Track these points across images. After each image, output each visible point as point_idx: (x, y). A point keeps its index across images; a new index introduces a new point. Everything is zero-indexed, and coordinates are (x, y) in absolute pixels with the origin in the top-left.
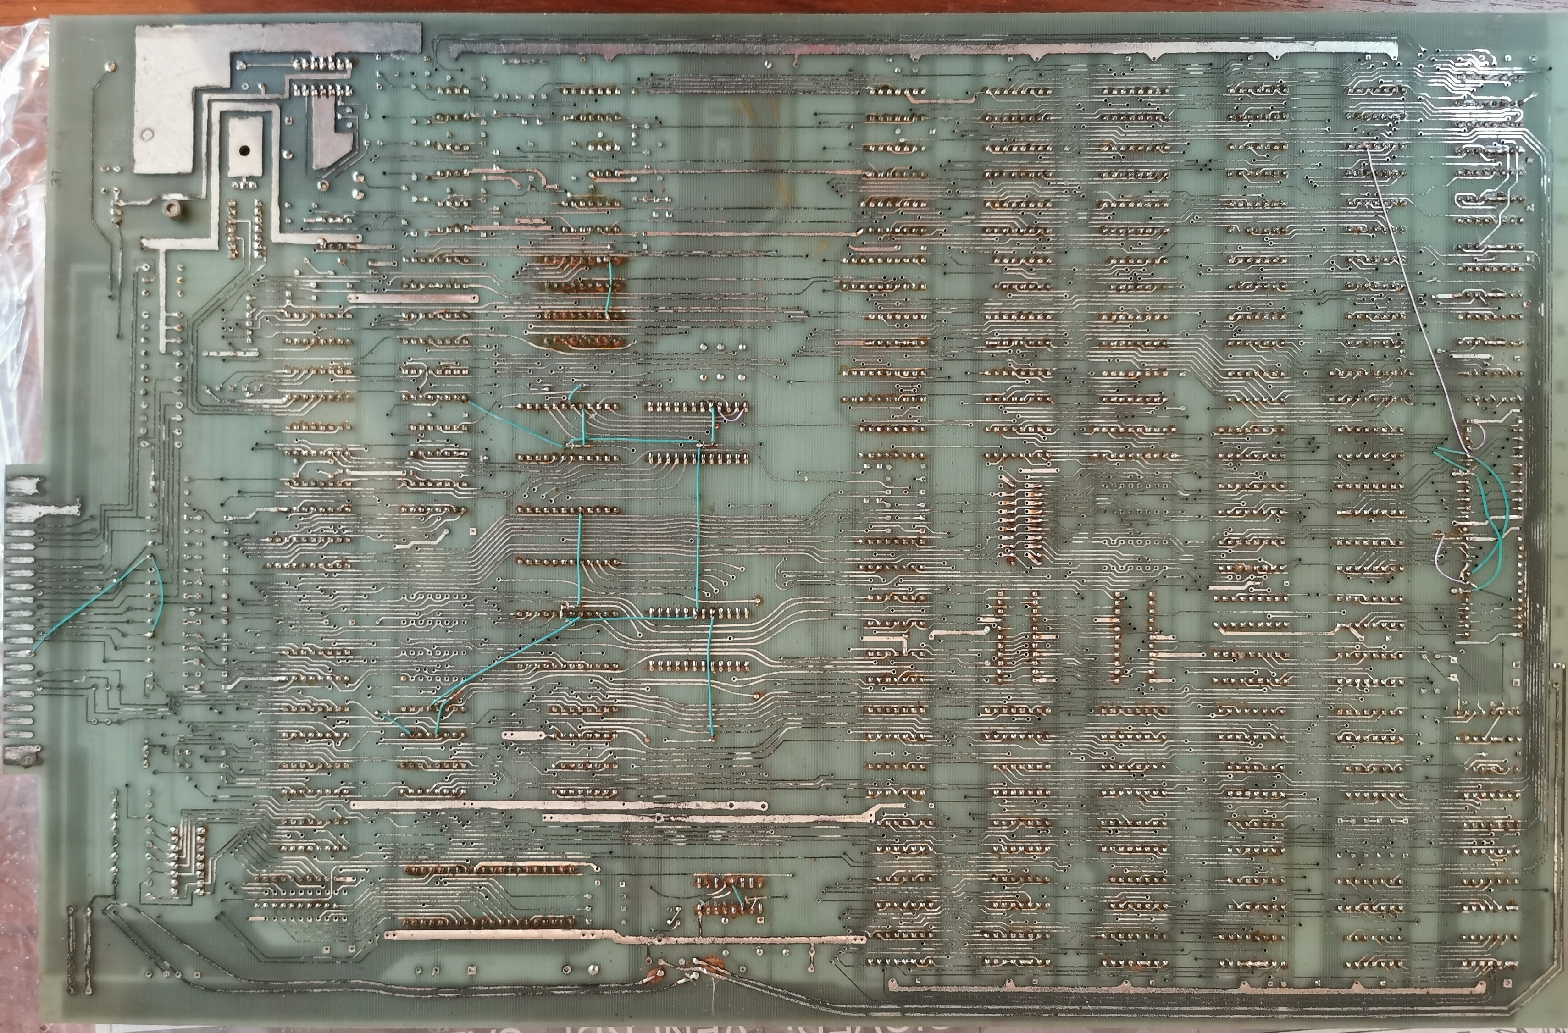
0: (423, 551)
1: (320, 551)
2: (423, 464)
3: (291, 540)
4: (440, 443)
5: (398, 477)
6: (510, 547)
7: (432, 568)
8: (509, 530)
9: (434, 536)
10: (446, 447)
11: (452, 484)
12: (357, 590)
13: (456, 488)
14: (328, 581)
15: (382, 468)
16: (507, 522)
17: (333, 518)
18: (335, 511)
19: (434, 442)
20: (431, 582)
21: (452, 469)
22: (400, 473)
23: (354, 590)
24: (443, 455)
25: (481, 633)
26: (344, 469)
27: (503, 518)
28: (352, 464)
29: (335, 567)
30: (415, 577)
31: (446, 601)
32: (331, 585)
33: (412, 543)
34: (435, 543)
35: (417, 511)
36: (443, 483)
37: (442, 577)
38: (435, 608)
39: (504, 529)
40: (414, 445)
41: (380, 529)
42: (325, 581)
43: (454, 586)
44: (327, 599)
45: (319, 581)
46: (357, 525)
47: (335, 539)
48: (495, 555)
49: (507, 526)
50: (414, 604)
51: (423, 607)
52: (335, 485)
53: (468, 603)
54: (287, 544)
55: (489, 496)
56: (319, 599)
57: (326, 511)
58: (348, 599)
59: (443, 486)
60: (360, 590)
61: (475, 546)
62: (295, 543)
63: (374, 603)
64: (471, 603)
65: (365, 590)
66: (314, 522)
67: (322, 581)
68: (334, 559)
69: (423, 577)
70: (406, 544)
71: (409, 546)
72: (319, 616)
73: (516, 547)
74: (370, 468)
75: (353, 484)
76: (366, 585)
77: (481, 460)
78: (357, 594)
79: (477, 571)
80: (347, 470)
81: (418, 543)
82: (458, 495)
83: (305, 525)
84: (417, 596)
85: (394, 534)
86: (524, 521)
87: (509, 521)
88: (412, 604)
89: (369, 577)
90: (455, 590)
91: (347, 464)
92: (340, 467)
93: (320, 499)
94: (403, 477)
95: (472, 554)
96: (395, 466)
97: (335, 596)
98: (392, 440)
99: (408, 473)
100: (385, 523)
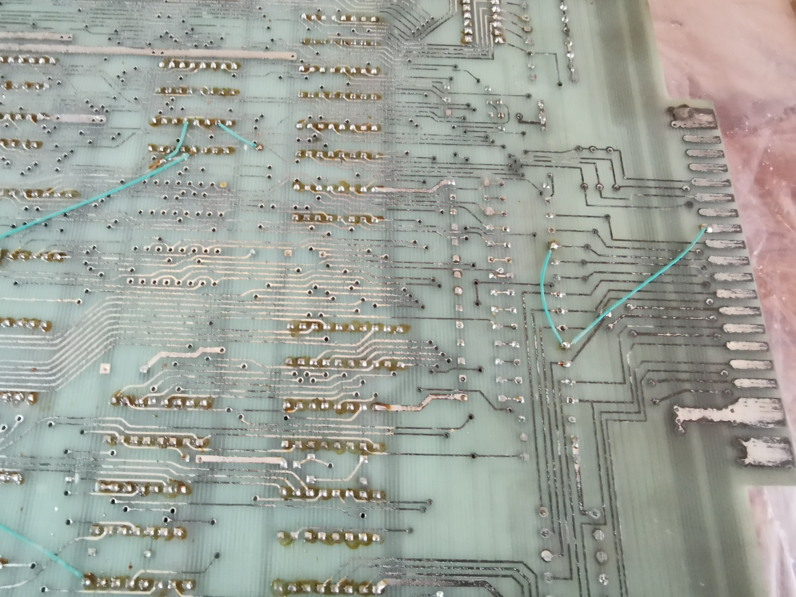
0: (181, 343)
1: (329, 347)
2: (167, 472)
3: (369, 363)
4: (137, 506)
5: (209, 453)
6: (56, 345)
7: (172, 319)
8: (52, 369)
9: (164, 363)
10: (129, 499)
11: (127, 440)
12: (280, 294)
13: (121, 433)
14: (319, 307)
15: (233, 468)
16: (54, 381)
17: (309, 393)
18: (306, 403)
19: (148, 509)
20: (173, 302)
21: (125, 463)
22: (206, 458)
23: (284, 294)
24: (134, 486)
25: (118, 235)
26: (290, 464)
27: (58, 386)
28: (279, 474)
29: (309, 324)
30: (197, 308)
31: (157, 276)
32: (316, 301)
33: (195, 355)
34: (164, 354)
35: (184, 400)
36: (140, 443)
37: (158, 307)
38: (174, 268)
39: (60, 371)
40: (182, 503)
41: (241, 375)
42: (323, 307)
43: (143, 295)
44: (320, 284)
45: (331, 307)
46: (275, 383)
47: (307, 364)
48: (79, 335)
49: (54, 374)
50: (201, 274)
51: (189, 270)
52: (305, 442)
53: (126, 272)
54: (375, 358)
55: (73, 421)
56: (331, 284)
57: (318, 403)
58: (292, 283)
59: (140, 438)
60: (276, 294)
61: (106, 347)
62: (364, 359)
63: (257, 276)
64: (122, 272)
65: (268, 293)
66: (337, 387)
67: (327, 307)
68: (310, 335)
69: (186, 308)
70: (204, 354)
71: (201, 350)
72: (331, 263)
73: (47, 345)
74: (251, 469)
75: (276, 443)
76: (267, 299)
77: (77, 478)
78: (280, 288)
79: (107, 313)
80: (286, 466)
81: (189, 355)
82: (121, 423)
83: (350, 384)
84: (196, 284)
85: (221, 368)
86: (28, 381)
87: (49, 382)
88: (205, 274)
89: (262, 310)
90: (144, 290)
91: (288, 477)
92: (296, 470)
93: (329, 422)
94: (203, 453)
95: (112, 336)
96: (212, 470)
97: (310, 287)
98: (215, 512)
99: (192, 459)
100: (234, 385)
